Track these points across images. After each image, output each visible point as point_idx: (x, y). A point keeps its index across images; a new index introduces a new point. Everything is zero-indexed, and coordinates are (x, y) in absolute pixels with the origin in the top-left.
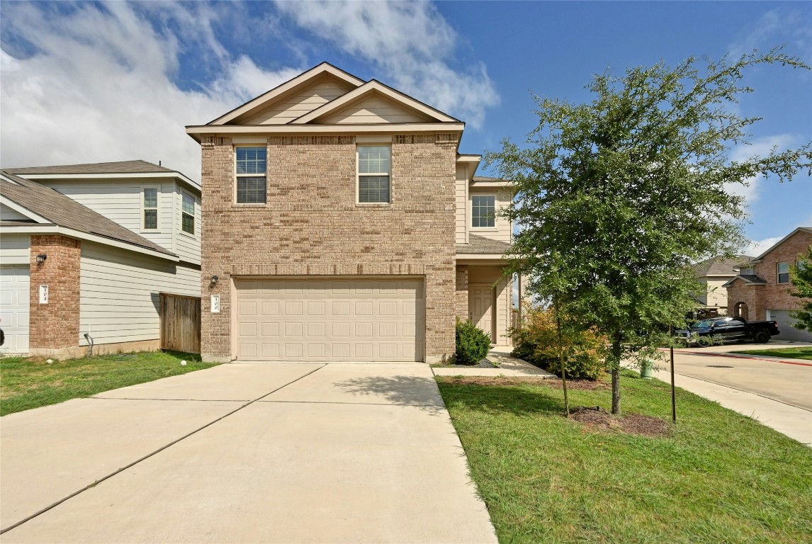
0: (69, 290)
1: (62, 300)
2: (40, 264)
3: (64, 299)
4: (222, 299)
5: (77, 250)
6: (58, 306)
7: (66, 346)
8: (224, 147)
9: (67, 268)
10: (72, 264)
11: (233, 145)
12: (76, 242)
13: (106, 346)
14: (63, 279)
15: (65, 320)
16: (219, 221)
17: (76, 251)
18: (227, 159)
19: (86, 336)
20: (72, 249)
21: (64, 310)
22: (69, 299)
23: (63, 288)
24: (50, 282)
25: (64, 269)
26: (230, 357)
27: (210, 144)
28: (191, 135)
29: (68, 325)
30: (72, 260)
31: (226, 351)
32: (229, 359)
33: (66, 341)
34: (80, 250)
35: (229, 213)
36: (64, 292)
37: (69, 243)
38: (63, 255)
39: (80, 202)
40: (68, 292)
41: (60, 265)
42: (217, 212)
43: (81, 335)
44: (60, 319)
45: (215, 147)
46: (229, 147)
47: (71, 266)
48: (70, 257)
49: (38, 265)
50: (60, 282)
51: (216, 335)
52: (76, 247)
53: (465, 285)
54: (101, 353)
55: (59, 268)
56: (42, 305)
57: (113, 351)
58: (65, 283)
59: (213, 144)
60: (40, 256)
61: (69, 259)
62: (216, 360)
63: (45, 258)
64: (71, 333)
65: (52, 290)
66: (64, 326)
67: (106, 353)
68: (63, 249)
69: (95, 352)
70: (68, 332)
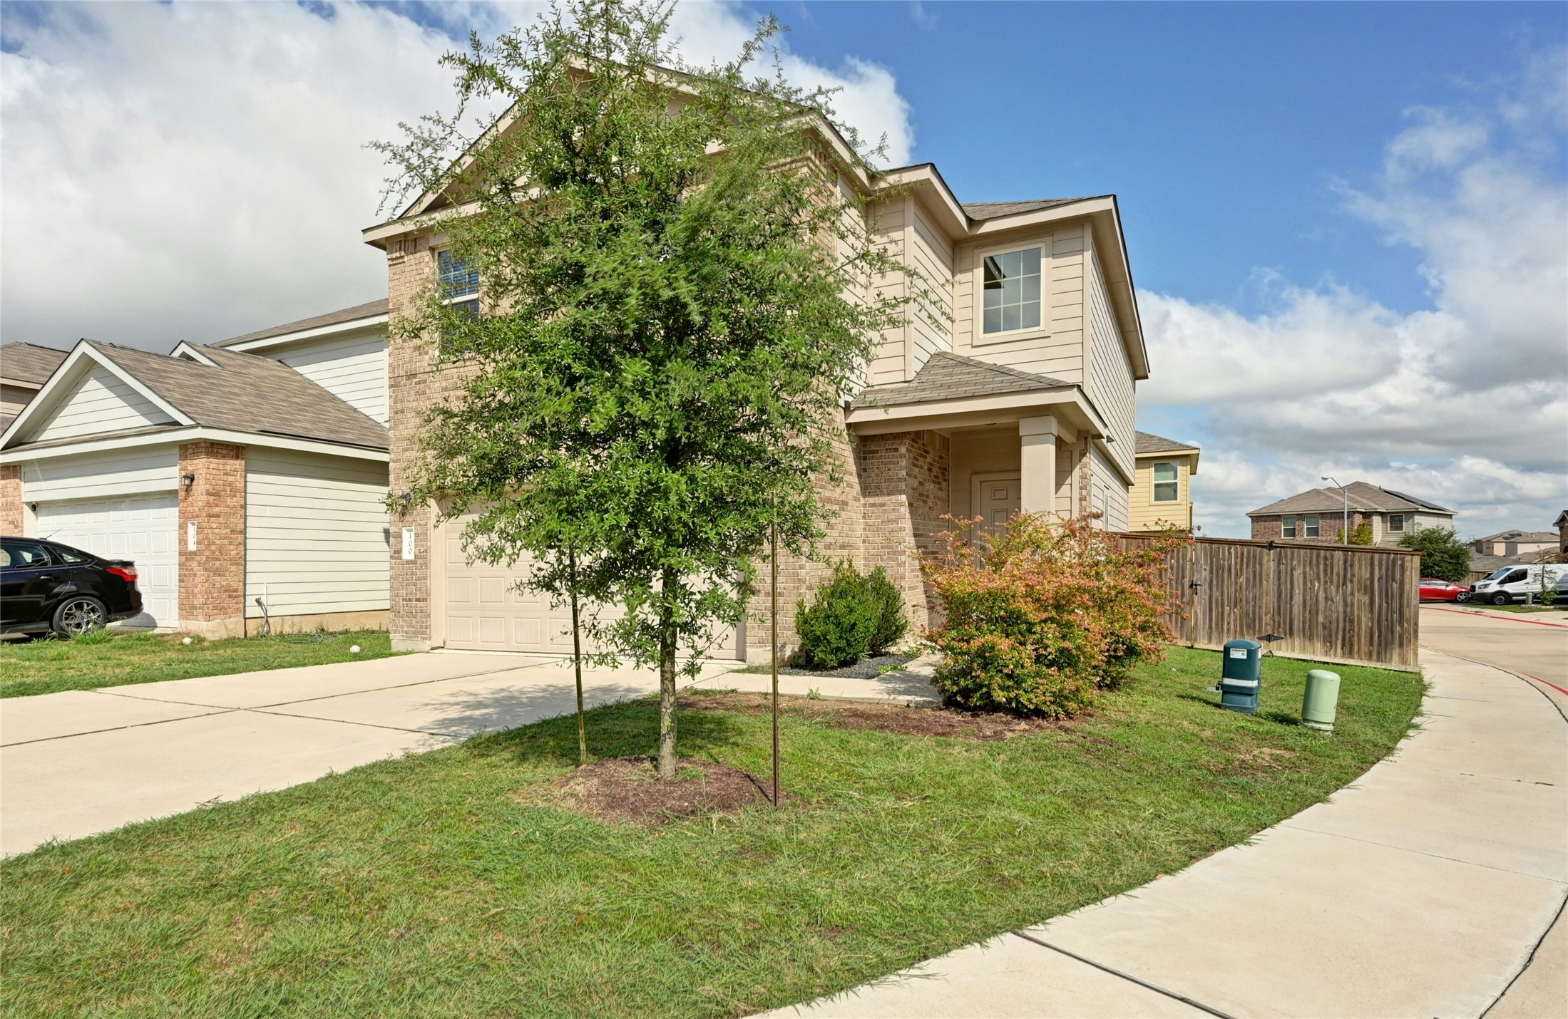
0: (226, 528)
1: (214, 543)
2: (188, 489)
3: (218, 542)
4: (417, 535)
5: (238, 462)
6: (207, 553)
7: (221, 616)
8: (418, 255)
9: (223, 493)
10: (230, 485)
11: (432, 249)
12: (237, 450)
13: (296, 619)
14: (216, 510)
15: (219, 575)
16: (412, 393)
17: (238, 464)
18: (422, 276)
19: (258, 601)
20: (231, 462)
21: (218, 559)
22: (226, 542)
23: (214, 526)
24: (197, 516)
25: (216, 494)
26: (428, 642)
27: (398, 255)
28: (373, 243)
29: (224, 583)
30: (231, 478)
31: (422, 631)
32: (427, 645)
33: (221, 609)
34: (243, 462)
35: (426, 376)
36: (217, 531)
37: (224, 452)
38: (215, 472)
39: (311, 377)
40: (224, 532)
41: (211, 488)
42: (410, 376)
43: (251, 601)
44: (212, 574)
45: (406, 259)
46: (424, 254)
47: (228, 489)
48: (225, 474)
49: (187, 490)
50: (210, 516)
51: (410, 600)
52: (237, 458)
53: (900, 480)
54: (287, 630)
55: (208, 493)
56: (191, 553)
57: (309, 627)
58: (218, 516)
59: (403, 253)
60: (186, 477)
61: (225, 478)
62: (410, 645)
63: (192, 480)
64: (230, 596)
65: (200, 529)
66: (218, 585)
67: (296, 630)
68: (214, 462)
69: (275, 628)
70: (225, 595)
